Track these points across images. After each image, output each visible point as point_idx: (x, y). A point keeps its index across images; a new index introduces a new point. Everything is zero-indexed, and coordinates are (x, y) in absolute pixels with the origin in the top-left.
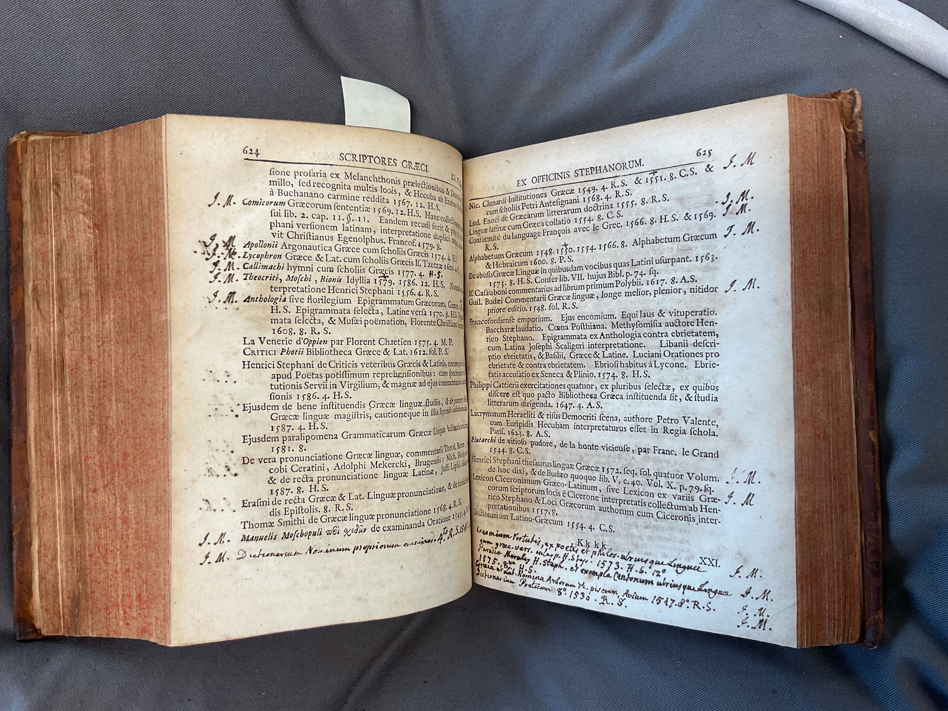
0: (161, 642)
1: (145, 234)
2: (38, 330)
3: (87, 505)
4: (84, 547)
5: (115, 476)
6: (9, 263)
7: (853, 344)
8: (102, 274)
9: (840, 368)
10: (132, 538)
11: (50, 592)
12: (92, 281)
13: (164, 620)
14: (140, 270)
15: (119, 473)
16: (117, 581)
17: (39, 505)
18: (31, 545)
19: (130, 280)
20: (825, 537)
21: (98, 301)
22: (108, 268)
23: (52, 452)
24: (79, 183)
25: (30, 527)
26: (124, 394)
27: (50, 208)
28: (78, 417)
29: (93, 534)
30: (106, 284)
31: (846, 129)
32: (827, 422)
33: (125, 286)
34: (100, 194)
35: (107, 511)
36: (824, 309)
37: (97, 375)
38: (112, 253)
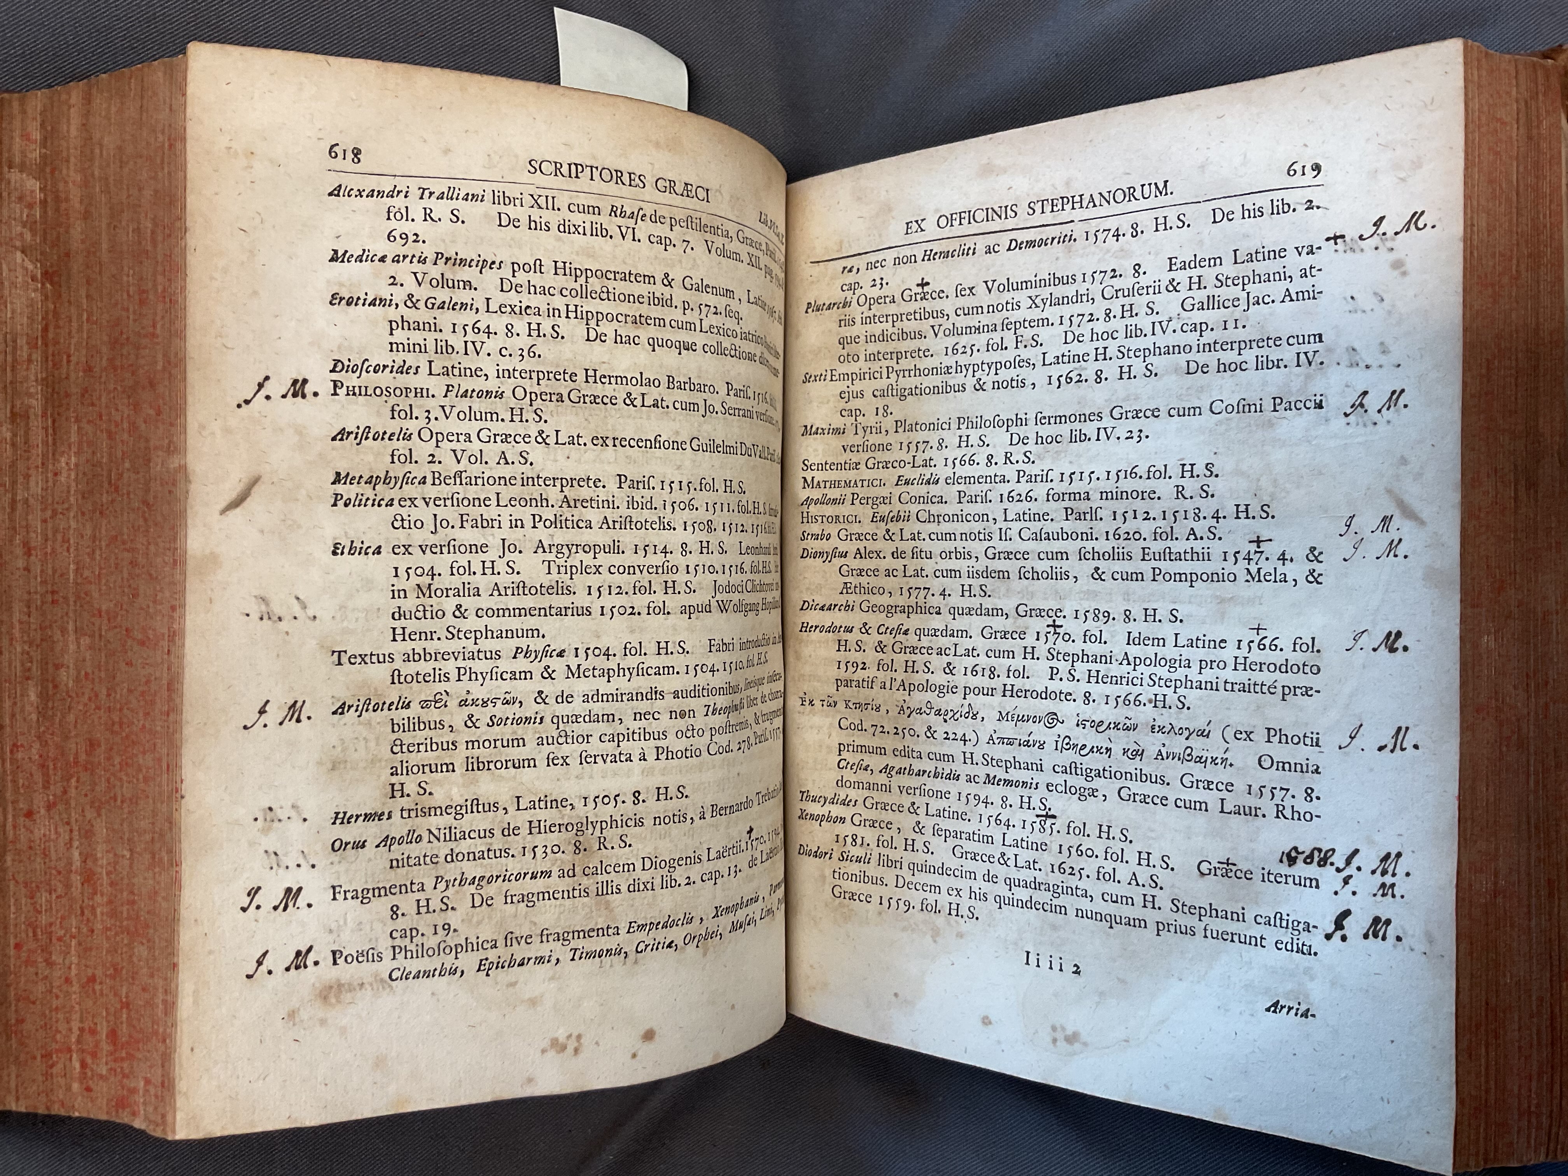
0: (154, 1130)
1: (144, 292)
3: (14, 843)
5: (69, 787)
8: (56, 373)
10: (102, 914)
12: (36, 389)
13: (162, 1086)
14: (132, 365)
15: (78, 781)
16: (71, 999)
19: (112, 387)
20: (1516, 944)
21: (46, 429)
22: (69, 362)
24: (16, 190)
26: (93, 620)
29: (23, 901)
32: (1525, 711)
33: (100, 398)
34: (57, 210)
35: (54, 857)
36: (1523, 483)
37: (39, 579)
38: (78, 332)
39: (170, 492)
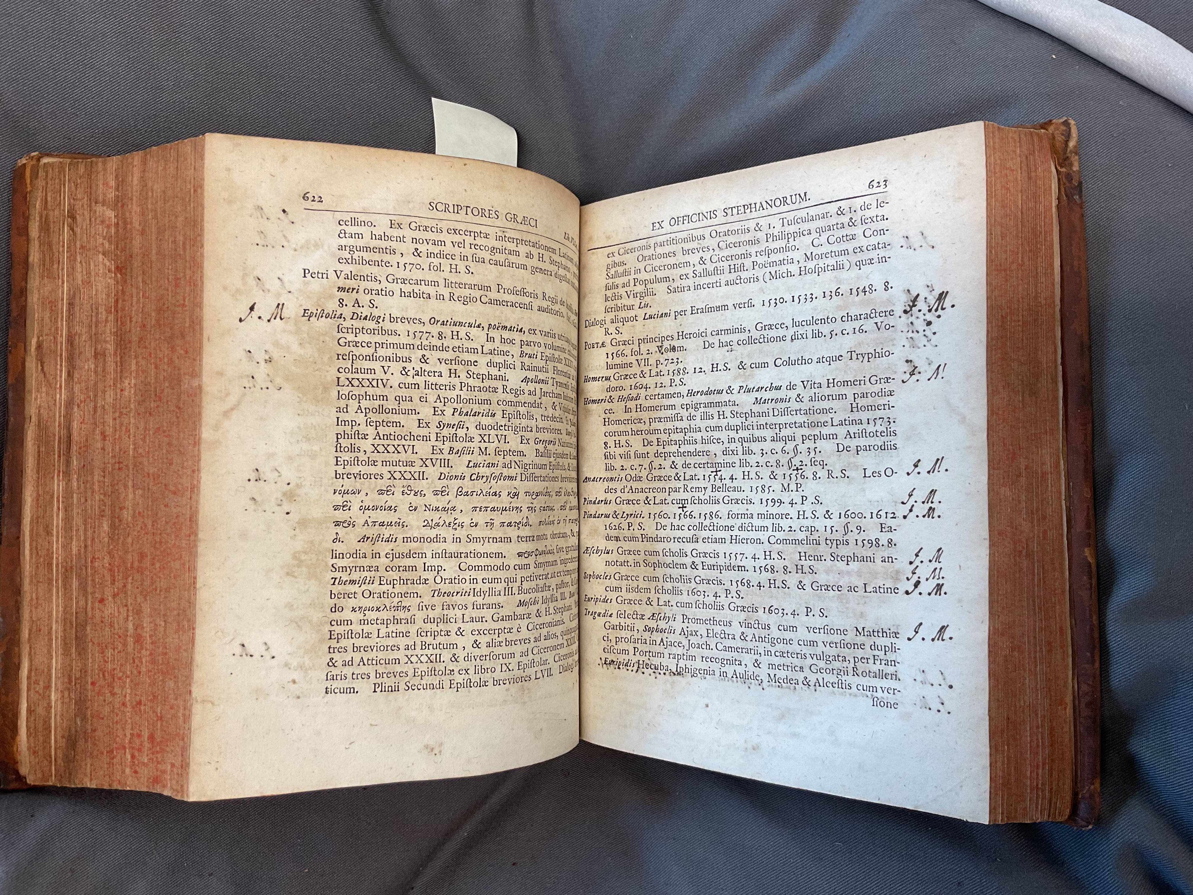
0: (177, 795)
1: (178, 279)
2: (41, 398)
3: (92, 619)
4: (85, 672)
5: (127, 583)
6: (9, 313)
7: (1065, 437)
8: (123, 328)
9: (1048, 468)
10: (146, 662)
11: (40, 730)
12: (110, 338)
13: (182, 767)
14: (170, 324)
15: (133, 579)
16: (125, 716)
17: (31, 618)
18: (19, 669)
19: (157, 337)
20: (1027, 681)
21: (116, 363)
22: (131, 321)
23: (51, 551)
24: (100, 216)
25: (19, 646)
26: (144, 479)
27: (63, 246)
28: (86, 507)
29: (97, 655)
30: (127, 341)
31: (1059, 168)
32: (1031, 536)
33: (150, 344)
34: (125, 229)
35: (117, 627)
36: (1028, 392)
37: (111, 454)
38: (137, 303)
39: (192, 401)
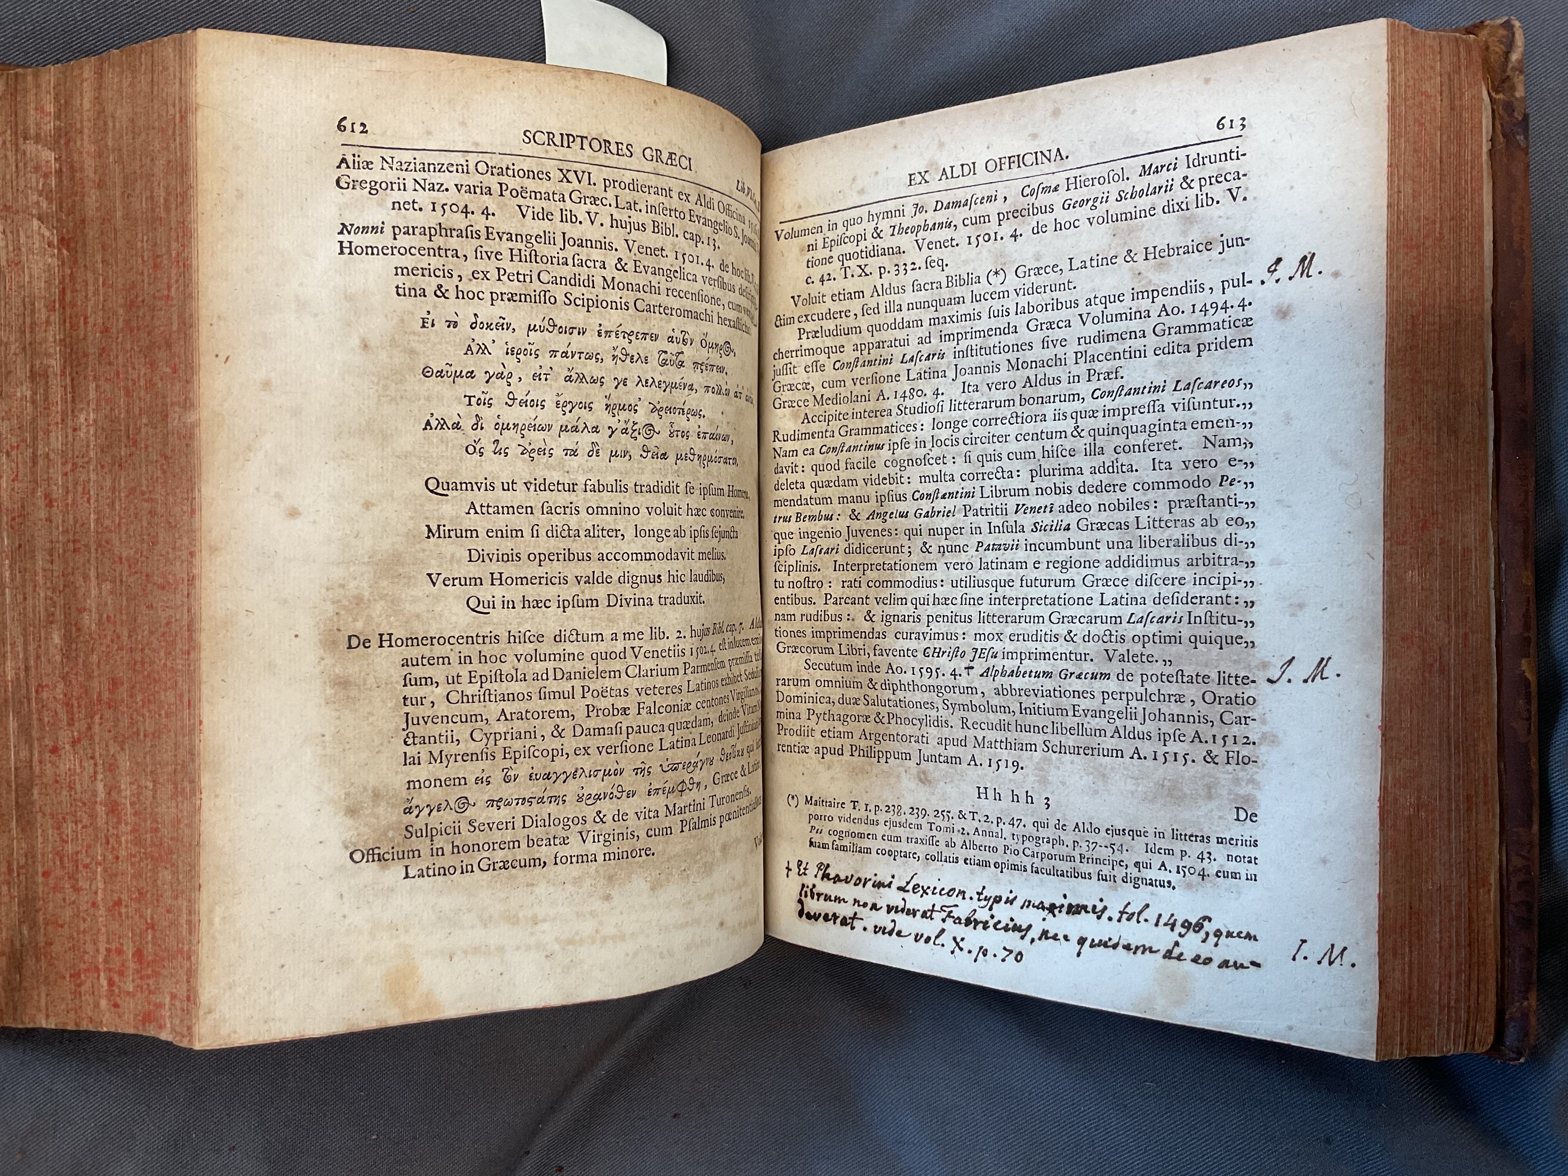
0: (181, 1041)
1: (158, 256)
3: (40, 777)
4: (33, 857)
5: (93, 723)
7: (1495, 498)
8: (74, 334)
9: (1471, 542)
10: (127, 842)
12: (55, 350)
13: (188, 1000)
14: (147, 326)
15: (101, 718)
16: (97, 922)
19: (128, 347)
20: (1437, 853)
21: (65, 387)
22: (86, 323)
24: (32, 160)
26: (114, 566)
28: (25, 609)
29: (50, 832)
30: (81, 354)
31: (1493, 94)
32: (1446, 641)
33: (117, 358)
34: (72, 179)
35: (79, 791)
36: (1445, 429)
37: (61, 529)
38: (94, 294)
39: (187, 445)
